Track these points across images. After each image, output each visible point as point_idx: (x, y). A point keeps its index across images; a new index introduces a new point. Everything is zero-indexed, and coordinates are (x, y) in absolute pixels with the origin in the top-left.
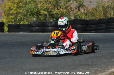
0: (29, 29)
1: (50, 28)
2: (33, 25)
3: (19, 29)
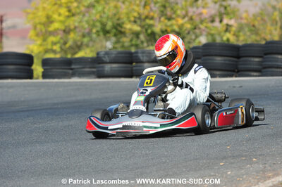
0: (94, 70)
2: (104, 59)
3: (71, 71)
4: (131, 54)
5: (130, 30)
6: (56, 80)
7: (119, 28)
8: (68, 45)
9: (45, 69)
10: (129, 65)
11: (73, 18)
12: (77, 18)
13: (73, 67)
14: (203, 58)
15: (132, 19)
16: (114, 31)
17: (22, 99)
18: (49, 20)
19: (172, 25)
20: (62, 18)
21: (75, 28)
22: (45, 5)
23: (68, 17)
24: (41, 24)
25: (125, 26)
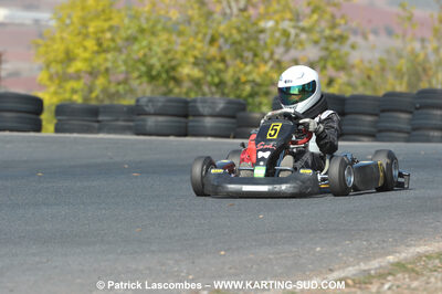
0: (131, 124)
1: (209, 122)
2: (147, 109)
3: (96, 125)
4: (186, 102)
6: (75, 135)
7: (172, 74)
8: (94, 95)
9: (59, 120)
10: (182, 119)
11: (103, 56)
12: (109, 56)
13: (100, 118)
15: (192, 60)
16: (164, 76)
18: (69, 58)
19: (250, 73)
20: (87, 55)
21: (107, 70)
22: (65, 35)
23: (98, 53)
24: (56, 61)
25: (180, 69)
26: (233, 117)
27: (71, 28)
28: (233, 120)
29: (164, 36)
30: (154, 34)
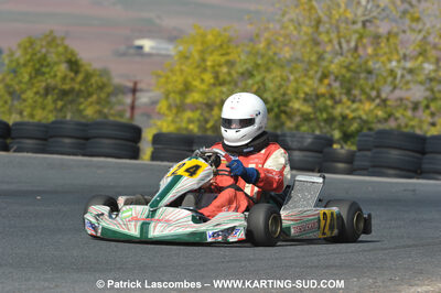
5: (298, 110)
7: (283, 108)
11: (219, 88)
14: (375, 150)
15: (302, 96)
17: (112, 184)
18: (187, 88)
20: (204, 87)
22: (184, 67)
23: (214, 85)
24: (174, 92)
25: (291, 104)
26: (321, 152)
27: (191, 61)
28: (320, 155)
29: (277, 72)
30: (268, 70)
